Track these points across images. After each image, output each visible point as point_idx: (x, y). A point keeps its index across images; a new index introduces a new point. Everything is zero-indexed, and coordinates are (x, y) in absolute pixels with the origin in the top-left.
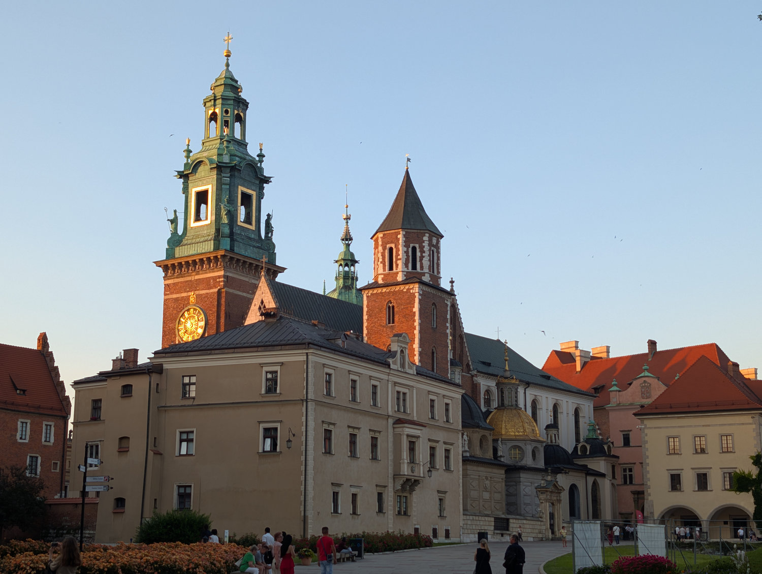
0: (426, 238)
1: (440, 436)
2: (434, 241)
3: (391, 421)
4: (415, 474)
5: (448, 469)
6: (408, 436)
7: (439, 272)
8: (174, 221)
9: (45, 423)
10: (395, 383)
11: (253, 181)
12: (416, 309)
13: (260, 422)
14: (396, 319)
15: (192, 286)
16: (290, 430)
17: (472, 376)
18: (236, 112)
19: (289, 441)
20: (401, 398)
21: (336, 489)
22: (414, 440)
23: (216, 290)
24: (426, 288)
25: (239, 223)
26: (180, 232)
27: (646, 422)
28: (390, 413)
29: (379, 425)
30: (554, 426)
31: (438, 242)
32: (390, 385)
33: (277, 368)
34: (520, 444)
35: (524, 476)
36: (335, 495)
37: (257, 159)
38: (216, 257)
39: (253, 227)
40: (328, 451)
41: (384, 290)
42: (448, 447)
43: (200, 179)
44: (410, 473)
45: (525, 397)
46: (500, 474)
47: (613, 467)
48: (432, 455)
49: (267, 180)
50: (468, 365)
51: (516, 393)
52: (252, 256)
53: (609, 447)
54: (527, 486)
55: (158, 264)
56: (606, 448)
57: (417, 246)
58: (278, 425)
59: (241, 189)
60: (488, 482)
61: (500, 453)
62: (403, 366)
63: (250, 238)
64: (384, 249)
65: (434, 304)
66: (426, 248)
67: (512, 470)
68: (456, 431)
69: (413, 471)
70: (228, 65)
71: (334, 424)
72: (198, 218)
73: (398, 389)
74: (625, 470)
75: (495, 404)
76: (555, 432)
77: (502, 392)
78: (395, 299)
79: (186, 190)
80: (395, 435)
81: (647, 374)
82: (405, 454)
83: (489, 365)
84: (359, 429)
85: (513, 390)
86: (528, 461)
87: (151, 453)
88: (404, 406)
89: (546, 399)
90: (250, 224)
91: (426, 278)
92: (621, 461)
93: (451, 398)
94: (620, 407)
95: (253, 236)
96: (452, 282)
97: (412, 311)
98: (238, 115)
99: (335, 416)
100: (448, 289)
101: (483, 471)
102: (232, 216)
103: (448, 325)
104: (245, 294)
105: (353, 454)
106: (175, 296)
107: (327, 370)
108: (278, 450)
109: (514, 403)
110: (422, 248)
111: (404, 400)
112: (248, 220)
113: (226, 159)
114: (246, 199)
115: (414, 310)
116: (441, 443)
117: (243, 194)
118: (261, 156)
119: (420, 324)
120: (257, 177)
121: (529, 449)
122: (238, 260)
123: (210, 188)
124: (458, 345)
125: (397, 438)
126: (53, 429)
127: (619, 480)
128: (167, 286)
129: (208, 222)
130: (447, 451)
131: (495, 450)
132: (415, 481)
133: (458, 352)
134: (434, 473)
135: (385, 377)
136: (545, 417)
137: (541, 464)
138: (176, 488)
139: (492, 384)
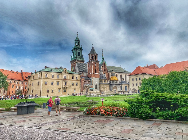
1: (75, 81)
3: (62, 80)
5: (77, 86)
6: (64, 82)
10: (64, 75)
13: (38, 81)
15: (73, 64)
21: (48, 89)
26: (72, 58)
27: (129, 77)
29: (59, 81)
33: (39, 74)
37: (81, 47)
40: (46, 85)
43: (74, 51)
46: (108, 85)
48: (73, 84)
49: (82, 50)
50: (107, 71)
52: (80, 60)
55: (70, 62)
59: (78, 51)
68: (79, 80)
70: (77, 36)
78: (90, 63)
84: (54, 81)
85: (114, 74)
89: (124, 75)
93: (78, 76)
95: (80, 57)
99: (48, 80)
103: (99, 66)
105: (52, 85)
106: (71, 66)
107: (46, 74)
110: (93, 56)
111: (66, 77)
119: (93, 66)
121: (115, 82)
124: (105, 68)
130: (77, 83)
132: (67, 88)
135: (61, 74)
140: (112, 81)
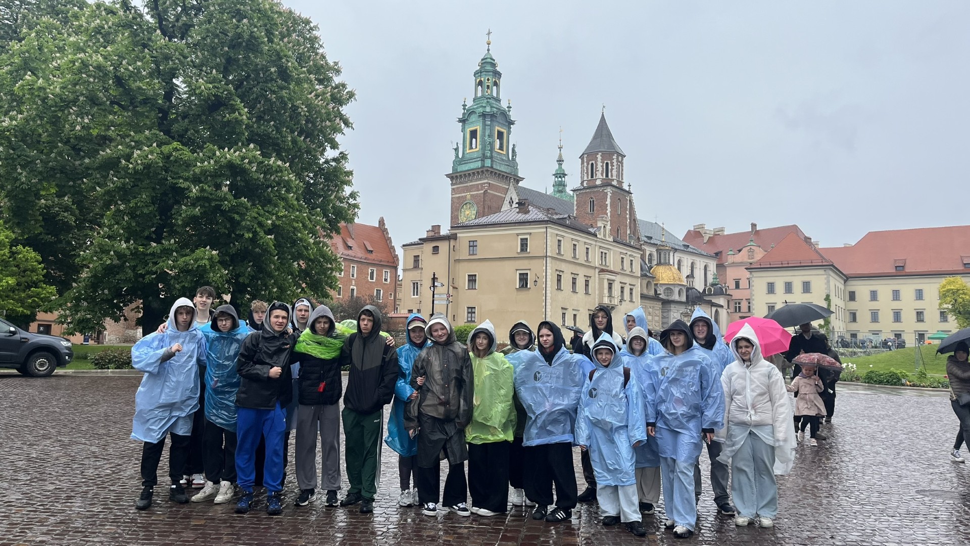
0: (615, 157)
1: (627, 280)
2: (620, 159)
3: (597, 271)
4: (613, 303)
5: (631, 301)
6: (608, 280)
7: (622, 179)
8: (456, 150)
9: (384, 270)
10: (600, 247)
11: (504, 123)
12: (608, 202)
13: (517, 270)
14: (595, 208)
15: (468, 189)
16: (536, 275)
17: (641, 245)
18: (494, 80)
19: (536, 281)
20: (603, 256)
21: (564, 311)
22: (611, 282)
23: (483, 192)
24: (614, 189)
25: (496, 150)
26: (460, 156)
27: (753, 273)
28: (597, 266)
29: (590, 272)
30: (691, 276)
31: (622, 159)
32: (597, 248)
33: (527, 236)
34: (671, 287)
35: (672, 306)
36: (564, 314)
37: (507, 109)
38: (482, 171)
39: (504, 153)
40: (559, 289)
41: (587, 191)
42: (632, 287)
43: (472, 123)
44: (609, 303)
45: (674, 258)
46: (658, 305)
47: (728, 301)
48: (622, 292)
49: (512, 123)
50: (638, 238)
51: (669, 255)
52: (504, 170)
53: (726, 289)
54: (674, 312)
55: (447, 176)
56: (724, 290)
57: (609, 162)
58: (528, 272)
59: (497, 128)
60: (651, 310)
61: (658, 292)
62: (605, 236)
63: (503, 160)
64: (588, 164)
65: (619, 199)
66: (615, 164)
67: (666, 303)
68: (637, 277)
69: (611, 301)
70: (488, 50)
71: (563, 272)
72: (471, 148)
73: (601, 250)
74: (736, 303)
75: (655, 262)
76: (692, 280)
77: (660, 255)
78: (595, 196)
79: (463, 130)
80: (600, 279)
81: (752, 243)
82: (606, 291)
83: (650, 238)
84: (578, 275)
85: (667, 253)
86: (676, 297)
87: (451, 288)
88: (605, 261)
89: (687, 260)
90: (503, 150)
91: (615, 183)
92: (733, 298)
93: (634, 257)
94: (734, 264)
95: (504, 158)
96: (630, 186)
97: (605, 203)
98: (495, 81)
99: (563, 266)
100: (628, 190)
101: (648, 303)
102: (492, 145)
103: (628, 212)
104: (499, 194)
105: (574, 291)
106: (458, 195)
107: (558, 238)
108: (528, 287)
109: (667, 261)
110: (612, 163)
111: (605, 257)
112: (501, 148)
113: (488, 109)
114: (500, 135)
115: (607, 203)
116: (628, 284)
117: (498, 131)
118: (509, 107)
119: (611, 212)
120: (507, 121)
121: (676, 290)
122: (496, 173)
123: (479, 128)
124: (632, 225)
125: (601, 280)
126: (389, 273)
127: (732, 310)
128: (453, 189)
129: (477, 149)
130: (631, 289)
131: (656, 291)
132: (612, 307)
133: (633, 230)
134: (623, 302)
135: (594, 243)
136: (686, 271)
137: (684, 299)
138: (466, 309)
139: (654, 250)
140: (664, 287)
